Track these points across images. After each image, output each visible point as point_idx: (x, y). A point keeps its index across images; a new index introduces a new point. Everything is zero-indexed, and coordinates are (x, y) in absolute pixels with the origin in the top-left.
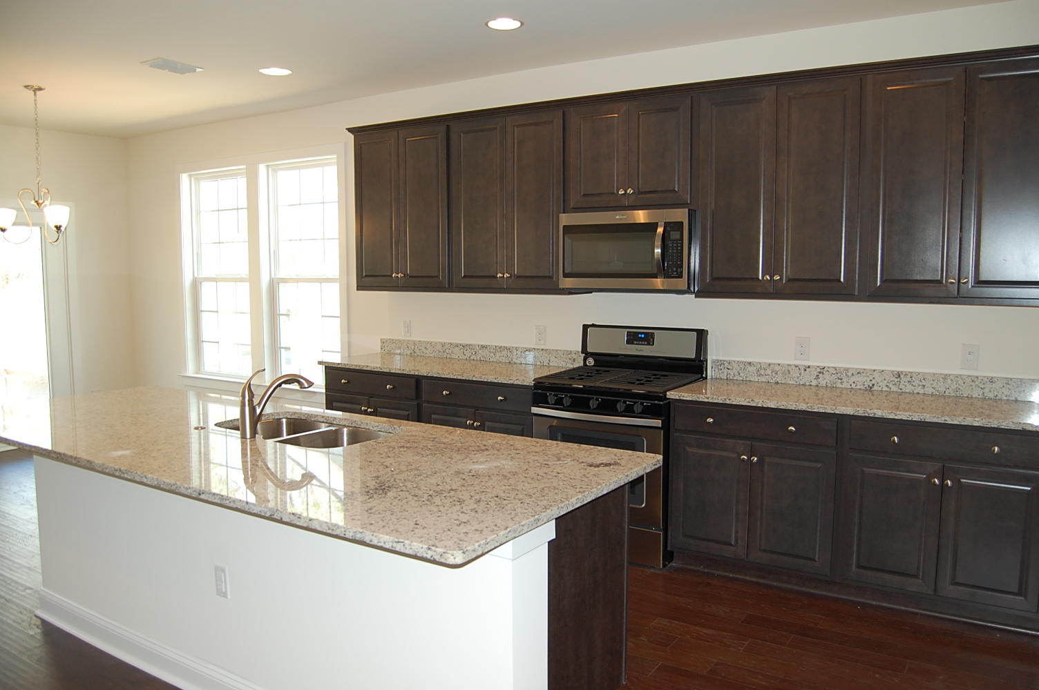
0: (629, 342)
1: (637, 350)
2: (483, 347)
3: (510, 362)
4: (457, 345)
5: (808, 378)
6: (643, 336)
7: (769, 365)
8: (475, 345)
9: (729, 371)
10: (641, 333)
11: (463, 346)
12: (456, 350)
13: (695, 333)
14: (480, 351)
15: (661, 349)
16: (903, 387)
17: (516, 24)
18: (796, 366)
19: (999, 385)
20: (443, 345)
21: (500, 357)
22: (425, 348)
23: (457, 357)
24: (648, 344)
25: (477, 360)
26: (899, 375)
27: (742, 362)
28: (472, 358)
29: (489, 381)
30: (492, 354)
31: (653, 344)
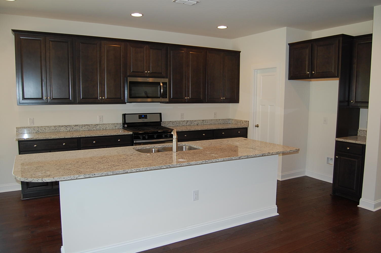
0: (140, 118)
1: (142, 120)
2: (76, 125)
3: (89, 130)
4: (63, 126)
5: (184, 124)
6: (143, 116)
7: (175, 121)
8: (72, 125)
9: (165, 124)
10: (143, 115)
11: (66, 126)
12: (62, 128)
13: (159, 114)
14: (75, 127)
15: (149, 119)
16: (204, 123)
17: (141, 15)
18: (182, 121)
19: (221, 120)
20: (55, 127)
21: (84, 129)
22: (45, 129)
23: (63, 131)
24: (146, 118)
25: (73, 131)
26: (203, 120)
27: (168, 121)
28: (70, 130)
29: (114, 135)
30: (81, 128)
31: (147, 118)
